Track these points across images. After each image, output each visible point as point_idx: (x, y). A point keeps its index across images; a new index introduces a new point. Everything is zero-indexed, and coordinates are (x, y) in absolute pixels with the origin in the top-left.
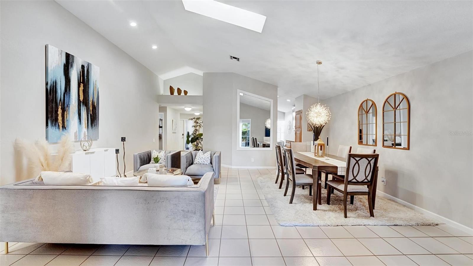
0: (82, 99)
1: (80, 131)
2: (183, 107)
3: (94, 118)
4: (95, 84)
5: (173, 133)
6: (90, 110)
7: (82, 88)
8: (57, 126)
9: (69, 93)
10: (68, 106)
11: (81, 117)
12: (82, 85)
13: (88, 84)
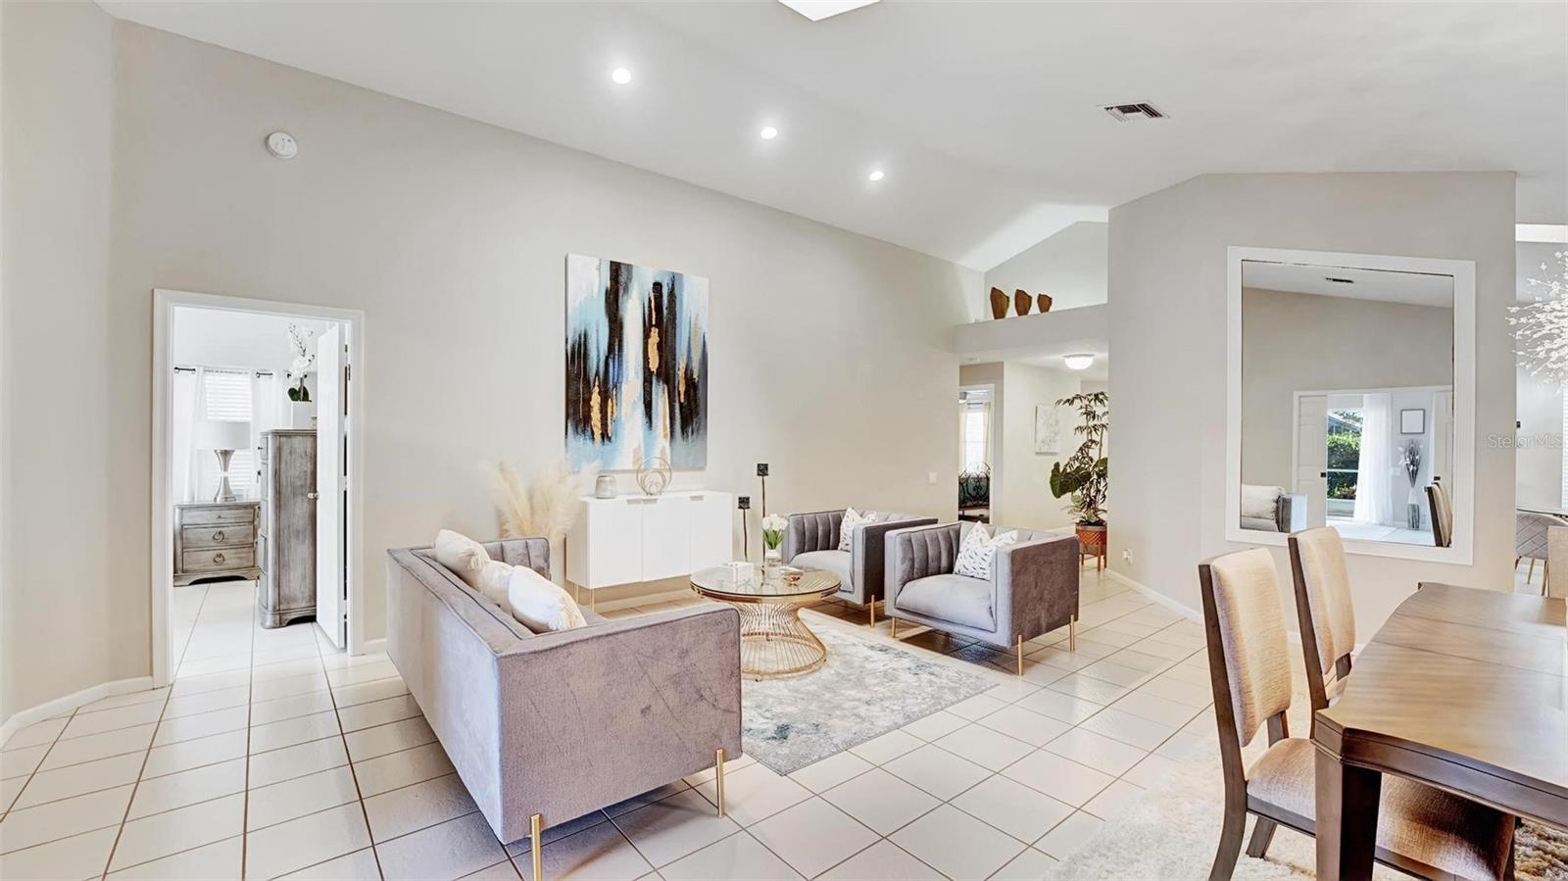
0: (657, 365)
1: (649, 445)
2: (1059, 357)
3: (691, 412)
4: (696, 324)
5: (1037, 453)
6: (679, 392)
7: (654, 338)
8: (589, 433)
9: (620, 356)
10: (615, 386)
11: (653, 411)
12: (655, 332)
13: (674, 328)
